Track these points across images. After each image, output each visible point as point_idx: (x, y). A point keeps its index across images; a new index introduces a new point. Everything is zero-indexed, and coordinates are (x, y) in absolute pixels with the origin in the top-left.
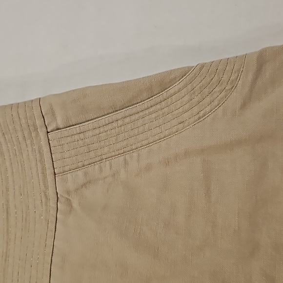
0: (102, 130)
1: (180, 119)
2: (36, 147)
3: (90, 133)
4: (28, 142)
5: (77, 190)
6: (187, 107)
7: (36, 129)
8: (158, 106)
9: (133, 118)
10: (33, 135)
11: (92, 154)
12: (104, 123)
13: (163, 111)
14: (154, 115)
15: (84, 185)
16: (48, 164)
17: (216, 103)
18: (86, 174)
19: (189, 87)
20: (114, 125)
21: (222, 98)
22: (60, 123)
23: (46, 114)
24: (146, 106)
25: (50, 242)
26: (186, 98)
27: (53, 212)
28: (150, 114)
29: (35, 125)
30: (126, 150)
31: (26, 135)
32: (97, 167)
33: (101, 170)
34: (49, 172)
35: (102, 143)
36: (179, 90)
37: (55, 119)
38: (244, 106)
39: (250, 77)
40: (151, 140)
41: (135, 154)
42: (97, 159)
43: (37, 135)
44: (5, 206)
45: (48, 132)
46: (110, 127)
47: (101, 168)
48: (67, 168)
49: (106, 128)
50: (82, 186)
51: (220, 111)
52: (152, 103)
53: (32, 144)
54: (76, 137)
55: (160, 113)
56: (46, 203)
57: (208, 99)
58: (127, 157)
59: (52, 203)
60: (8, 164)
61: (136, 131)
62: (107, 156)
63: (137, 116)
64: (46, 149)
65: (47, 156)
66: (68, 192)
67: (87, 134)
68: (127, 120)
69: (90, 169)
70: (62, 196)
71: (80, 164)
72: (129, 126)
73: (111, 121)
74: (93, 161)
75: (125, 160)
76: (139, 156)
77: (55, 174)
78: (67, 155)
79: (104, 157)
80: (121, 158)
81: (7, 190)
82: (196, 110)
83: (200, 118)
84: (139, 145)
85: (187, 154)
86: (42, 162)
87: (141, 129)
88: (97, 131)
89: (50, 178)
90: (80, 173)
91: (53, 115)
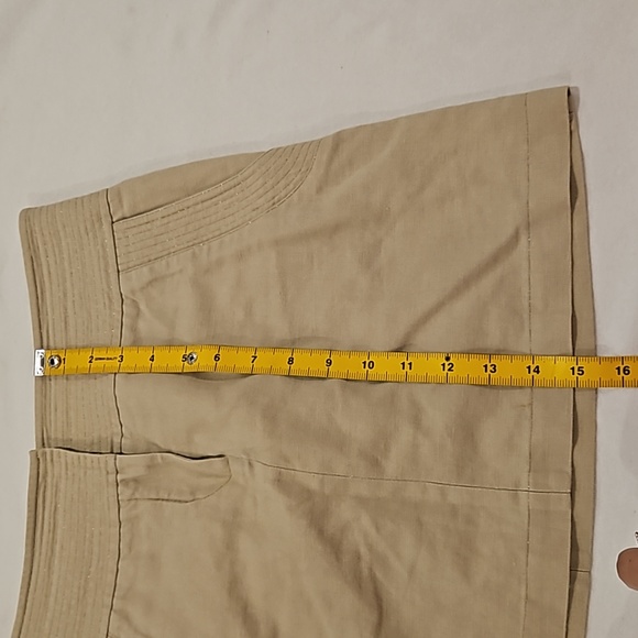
0: (171, 218)
1: (255, 206)
2: (98, 240)
3: (159, 223)
5: (142, 289)
6: (261, 191)
7: (100, 219)
9: (205, 205)
10: (97, 226)
11: (159, 247)
14: (228, 202)
15: (150, 283)
17: (291, 186)
18: (151, 270)
19: (264, 168)
20: (185, 212)
22: (126, 211)
23: (112, 203)
24: (218, 191)
26: (260, 181)
28: (224, 200)
29: (98, 215)
31: (89, 227)
32: (164, 262)
34: (112, 270)
36: (254, 172)
37: (122, 206)
38: (320, 190)
39: (325, 157)
40: (224, 229)
41: (205, 247)
42: (165, 253)
43: (101, 225)
44: (63, 315)
45: (113, 223)
46: (180, 215)
47: (168, 264)
48: (131, 264)
49: (175, 217)
50: (147, 285)
51: (295, 196)
52: (226, 187)
53: (95, 237)
54: (144, 227)
57: (283, 182)
58: (197, 250)
59: (117, 306)
60: (66, 264)
61: (208, 219)
63: (209, 202)
65: (110, 250)
66: (133, 292)
67: (155, 224)
68: (199, 206)
69: (156, 264)
70: (127, 297)
71: (146, 259)
72: (200, 215)
73: (181, 208)
74: (160, 255)
75: (194, 254)
76: (209, 249)
77: (119, 272)
78: (132, 249)
79: (172, 250)
80: (190, 251)
81: (65, 295)
82: (270, 194)
84: (211, 236)
85: (260, 245)
86: (105, 258)
87: (213, 218)
88: (165, 220)
89: (113, 276)
90: (146, 269)
91: (120, 201)
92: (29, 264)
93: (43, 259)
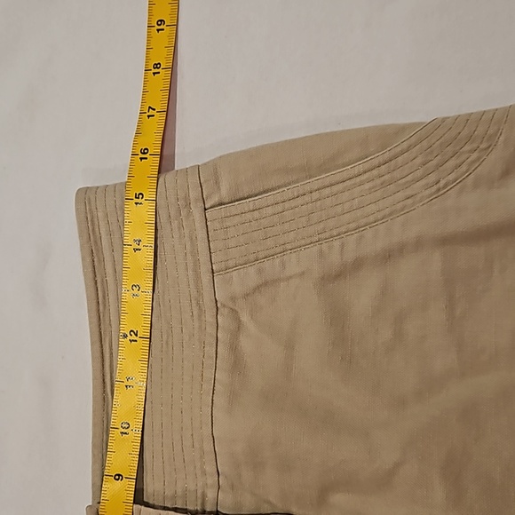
0: (287, 205)
1: (409, 192)
2: (186, 231)
3: (270, 210)
4: (175, 224)
5: (246, 295)
6: (419, 173)
7: (188, 205)
8: (375, 172)
9: (335, 188)
10: (184, 213)
11: (270, 242)
12: (291, 196)
13: (383, 179)
14: (367, 186)
15: (257, 288)
16: (204, 258)
18: (260, 271)
19: (425, 143)
20: (307, 198)
21: (474, 162)
22: (224, 193)
23: (205, 181)
24: (356, 171)
25: (209, 374)
26: (419, 160)
27: (211, 330)
29: (187, 198)
30: (323, 236)
31: (173, 214)
32: (277, 261)
33: (283, 265)
34: (205, 269)
35: (286, 226)
36: (409, 148)
37: (219, 188)
40: (363, 221)
41: (337, 244)
42: (278, 250)
43: (189, 213)
45: (206, 209)
46: (300, 201)
48: (231, 263)
49: (293, 203)
50: (254, 291)
52: (367, 166)
53: (181, 227)
54: (249, 216)
55: (378, 181)
56: (200, 316)
57: (452, 163)
58: (325, 246)
59: (210, 317)
61: (339, 209)
62: (294, 245)
63: (341, 186)
64: (201, 234)
65: (202, 246)
66: (233, 299)
67: (264, 211)
68: (327, 191)
69: (267, 264)
70: (224, 306)
71: (252, 257)
72: (328, 202)
73: (301, 192)
74: (271, 252)
75: (321, 253)
76: (342, 246)
77: (213, 273)
78: (232, 243)
79: (289, 246)
80: (315, 249)
82: (432, 178)
83: (439, 190)
84: (343, 229)
85: (419, 244)
86: (195, 253)
87: (347, 206)
88: (279, 208)
89: (206, 278)
90: (252, 270)
91: (217, 182)
92: (89, 260)
93: (107, 253)
